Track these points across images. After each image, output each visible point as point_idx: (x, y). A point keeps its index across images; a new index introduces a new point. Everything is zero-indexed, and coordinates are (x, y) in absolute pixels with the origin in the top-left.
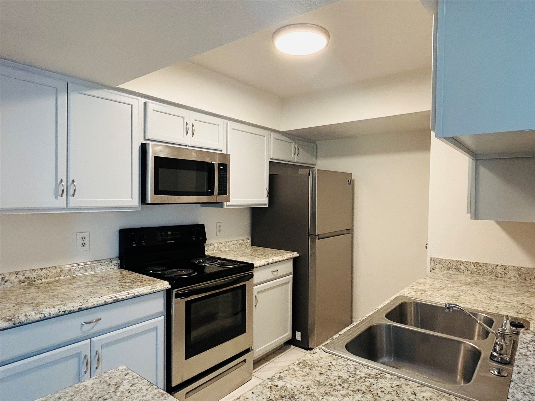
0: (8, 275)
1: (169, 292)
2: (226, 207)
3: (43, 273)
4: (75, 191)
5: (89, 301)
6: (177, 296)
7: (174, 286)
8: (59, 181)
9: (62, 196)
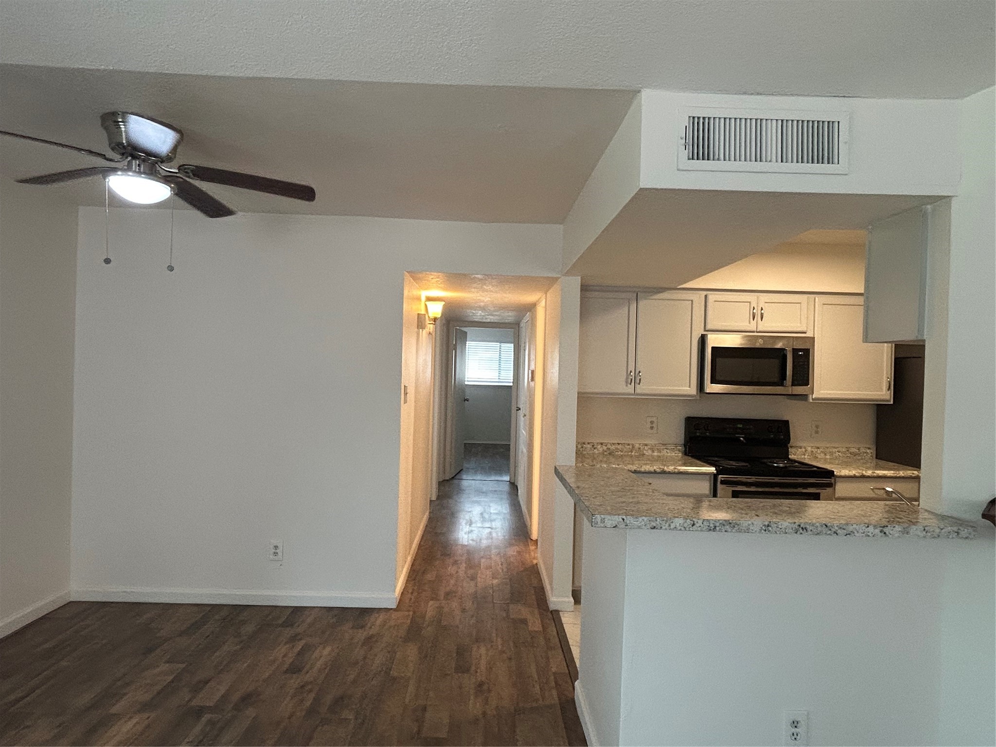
0: (596, 444)
1: (715, 476)
2: (811, 401)
3: (619, 447)
4: (640, 379)
5: (643, 467)
6: (722, 482)
7: (719, 472)
8: (629, 372)
9: (631, 384)
